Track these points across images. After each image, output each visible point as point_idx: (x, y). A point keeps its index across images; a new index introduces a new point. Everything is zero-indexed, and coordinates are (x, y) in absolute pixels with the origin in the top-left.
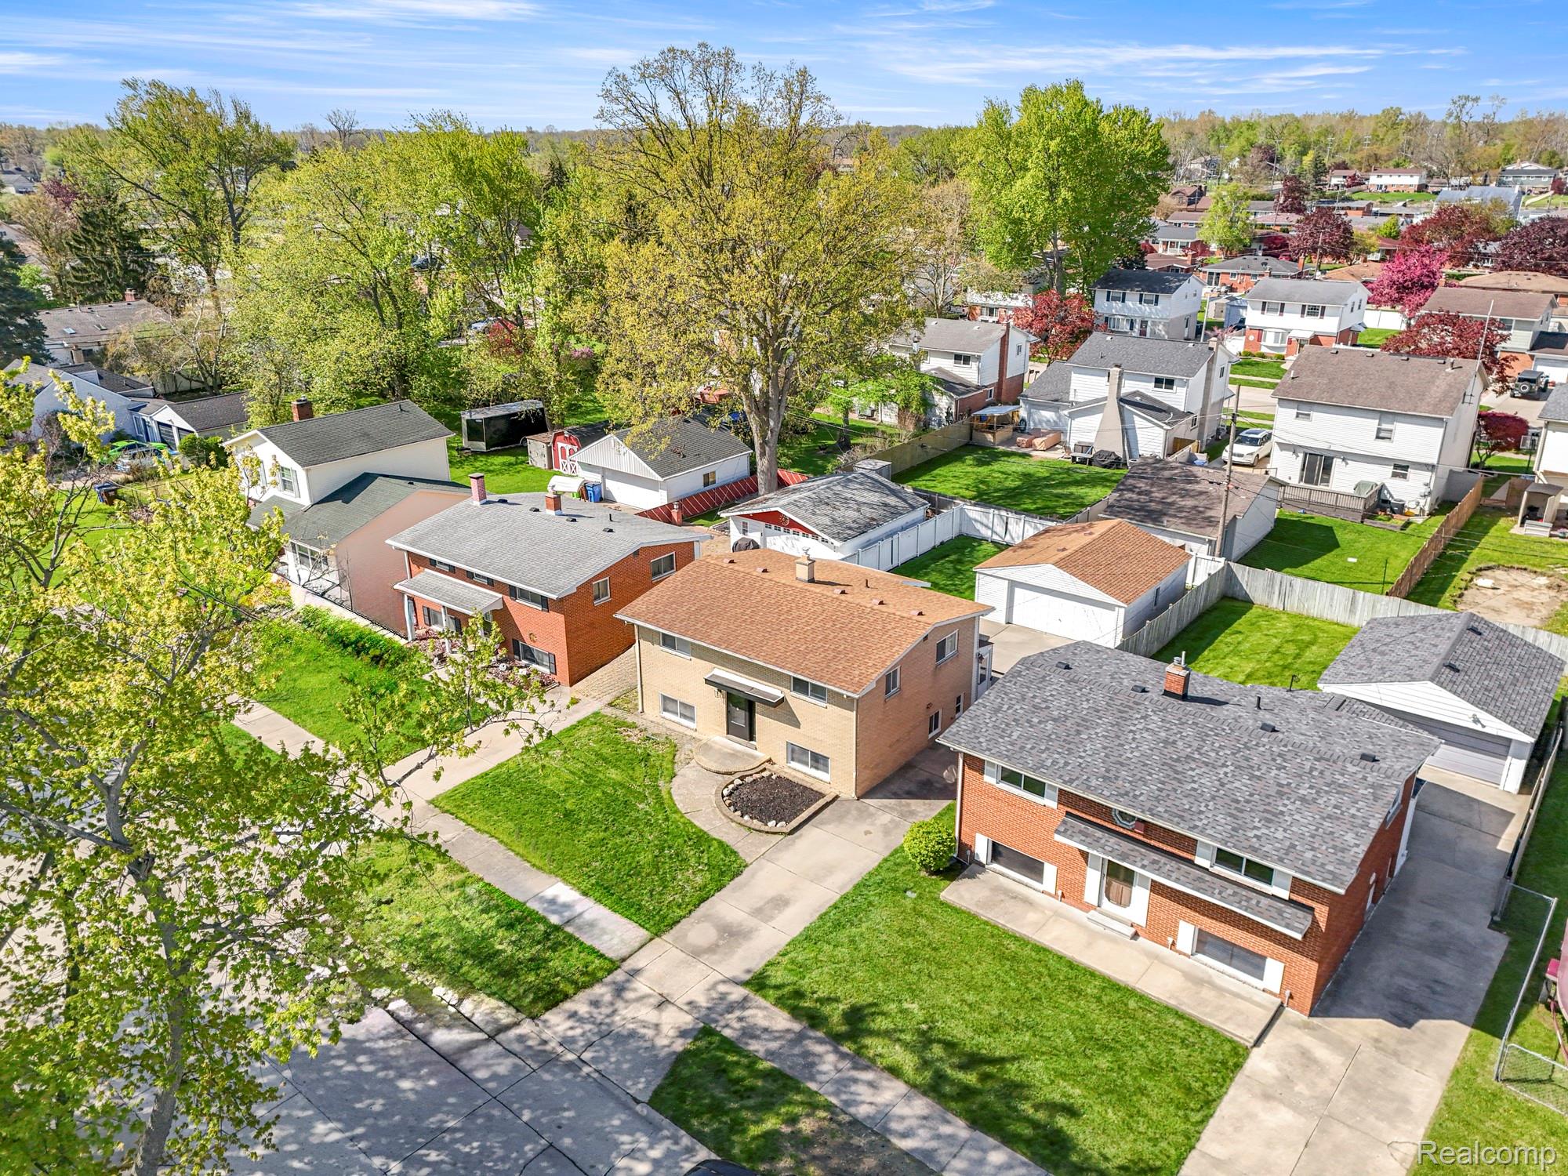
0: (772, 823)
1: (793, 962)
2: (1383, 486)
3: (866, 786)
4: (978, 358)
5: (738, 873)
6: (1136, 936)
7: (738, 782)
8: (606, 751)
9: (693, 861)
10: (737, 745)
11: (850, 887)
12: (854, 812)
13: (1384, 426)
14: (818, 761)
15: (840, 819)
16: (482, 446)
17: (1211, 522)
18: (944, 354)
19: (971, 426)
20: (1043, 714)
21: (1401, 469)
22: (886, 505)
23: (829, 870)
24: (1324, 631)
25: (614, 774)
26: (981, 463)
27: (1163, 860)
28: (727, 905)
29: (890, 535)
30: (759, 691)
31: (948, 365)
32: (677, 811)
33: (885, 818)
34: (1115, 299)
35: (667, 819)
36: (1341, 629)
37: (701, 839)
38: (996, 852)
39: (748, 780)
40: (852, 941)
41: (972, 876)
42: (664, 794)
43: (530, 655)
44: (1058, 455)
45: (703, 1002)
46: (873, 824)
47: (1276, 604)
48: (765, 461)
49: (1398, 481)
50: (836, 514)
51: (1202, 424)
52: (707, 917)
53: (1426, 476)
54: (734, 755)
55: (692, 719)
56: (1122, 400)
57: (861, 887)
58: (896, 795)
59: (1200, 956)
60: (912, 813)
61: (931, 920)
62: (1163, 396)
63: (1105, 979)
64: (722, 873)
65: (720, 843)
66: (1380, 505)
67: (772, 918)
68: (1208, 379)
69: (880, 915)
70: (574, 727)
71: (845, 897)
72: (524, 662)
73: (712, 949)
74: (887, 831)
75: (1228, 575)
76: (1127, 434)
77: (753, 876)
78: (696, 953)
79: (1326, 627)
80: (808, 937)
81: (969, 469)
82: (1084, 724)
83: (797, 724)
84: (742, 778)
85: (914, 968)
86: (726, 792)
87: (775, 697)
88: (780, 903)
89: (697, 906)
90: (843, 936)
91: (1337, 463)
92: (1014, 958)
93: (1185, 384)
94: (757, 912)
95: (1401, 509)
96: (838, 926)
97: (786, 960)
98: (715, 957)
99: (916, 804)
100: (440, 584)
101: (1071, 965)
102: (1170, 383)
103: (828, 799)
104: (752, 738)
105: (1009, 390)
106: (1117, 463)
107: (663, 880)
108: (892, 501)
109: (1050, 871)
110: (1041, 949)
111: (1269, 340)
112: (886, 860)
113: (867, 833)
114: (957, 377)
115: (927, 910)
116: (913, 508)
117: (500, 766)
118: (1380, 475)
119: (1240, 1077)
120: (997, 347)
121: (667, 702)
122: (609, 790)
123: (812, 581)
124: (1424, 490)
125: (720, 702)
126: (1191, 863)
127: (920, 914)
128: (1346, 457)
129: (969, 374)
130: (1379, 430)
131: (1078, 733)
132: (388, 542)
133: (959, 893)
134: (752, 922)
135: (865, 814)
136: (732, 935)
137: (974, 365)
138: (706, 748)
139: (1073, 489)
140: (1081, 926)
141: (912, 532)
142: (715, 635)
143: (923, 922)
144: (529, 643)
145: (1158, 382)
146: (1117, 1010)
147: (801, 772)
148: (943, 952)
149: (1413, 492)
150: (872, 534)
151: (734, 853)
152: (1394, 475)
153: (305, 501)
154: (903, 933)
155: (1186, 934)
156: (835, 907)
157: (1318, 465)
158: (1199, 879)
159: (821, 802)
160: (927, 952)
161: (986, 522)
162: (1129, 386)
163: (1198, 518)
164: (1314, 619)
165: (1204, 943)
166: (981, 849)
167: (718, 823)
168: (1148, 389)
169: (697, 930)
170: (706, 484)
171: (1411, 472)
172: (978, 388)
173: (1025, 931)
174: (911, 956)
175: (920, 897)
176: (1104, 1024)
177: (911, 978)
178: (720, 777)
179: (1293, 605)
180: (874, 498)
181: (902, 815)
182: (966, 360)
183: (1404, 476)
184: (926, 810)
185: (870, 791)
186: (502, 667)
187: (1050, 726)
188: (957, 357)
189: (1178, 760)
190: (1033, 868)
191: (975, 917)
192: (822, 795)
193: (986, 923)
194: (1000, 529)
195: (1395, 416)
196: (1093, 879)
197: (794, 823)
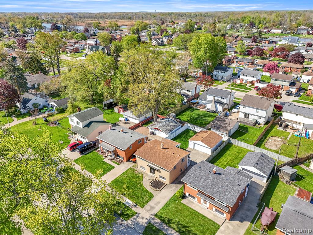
0: (157, 189)
2: (257, 120)
5: (153, 198)
6: (207, 209)
7: (152, 181)
8: (132, 175)
9: (146, 196)
10: (152, 174)
11: (169, 200)
12: (169, 187)
14: (164, 178)
15: (167, 188)
16: (106, 108)
18: (186, 90)
19: (190, 104)
21: (260, 117)
22: (175, 125)
23: (166, 197)
25: (134, 180)
27: (211, 199)
28: (151, 203)
29: (175, 131)
30: (155, 168)
31: (186, 92)
32: (144, 187)
33: (174, 188)
34: (217, 72)
35: (142, 188)
37: (147, 192)
38: (189, 195)
39: (154, 181)
40: (169, 209)
41: (186, 199)
42: (142, 183)
43: (119, 157)
44: (204, 110)
45: (148, 219)
46: (172, 189)
47: (236, 145)
49: (259, 119)
50: (167, 128)
51: (229, 105)
52: (148, 205)
53: (264, 119)
54: (152, 176)
55: (145, 170)
56: (215, 102)
57: (170, 200)
58: (175, 184)
59: (216, 212)
60: (178, 187)
61: (180, 206)
62: (222, 100)
63: (203, 215)
64: (151, 198)
65: (150, 192)
66: (256, 123)
67: (158, 205)
68: (230, 97)
69: (173, 205)
70: (127, 170)
71: (168, 202)
73: (150, 210)
74: (174, 190)
75: (229, 140)
76: (216, 107)
77: (155, 198)
78: (147, 211)
80: (163, 208)
83: (161, 173)
86: (151, 183)
87: (158, 169)
88: (159, 203)
89: (147, 203)
90: (167, 208)
91: (250, 115)
92: (191, 212)
93: (226, 99)
94: (156, 204)
95: (260, 124)
96: (167, 207)
97: (160, 212)
98: (150, 212)
99: (178, 185)
101: (198, 213)
102: (223, 98)
103: (165, 184)
104: (154, 173)
105: (197, 96)
106: (214, 112)
107: (142, 199)
109: (196, 199)
110: (195, 211)
111: (244, 81)
112: (174, 195)
113: (171, 191)
115: (179, 204)
116: (179, 126)
117: (117, 178)
118: (257, 118)
119: (219, 230)
120: (194, 89)
121: (141, 167)
122: (133, 183)
123: (163, 148)
125: (150, 168)
126: (214, 200)
130: (256, 111)
132: (97, 137)
133: (184, 201)
134: (155, 206)
135: (171, 187)
136: (152, 208)
137: (190, 92)
138: (147, 175)
140: (200, 207)
141: (179, 130)
142: (149, 159)
143: (179, 206)
144: (119, 155)
145: (221, 98)
146: (204, 220)
147: (161, 180)
148: (181, 211)
149: (262, 121)
151: (152, 194)
153: (81, 127)
154: (176, 208)
155: (214, 209)
156: (166, 203)
157: (247, 115)
158: (215, 203)
159: (165, 185)
160: (179, 211)
161: (191, 127)
165: (216, 210)
166: (187, 195)
167: (149, 189)
169: (147, 207)
170: (145, 118)
172: (191, 96)
173: (192, 208)
174: (177, 212)
175: (178, 202)
176: (202, 222)
177: (177, 215)
178: (149, 180)
181: (176, 187)
184: (180, 186)
185: (171, 183)
190: (194, 198)
193: (187, 206)
194: (193, 128)
195: (259, 109)
196: (202, 201)
197: (161, 189)
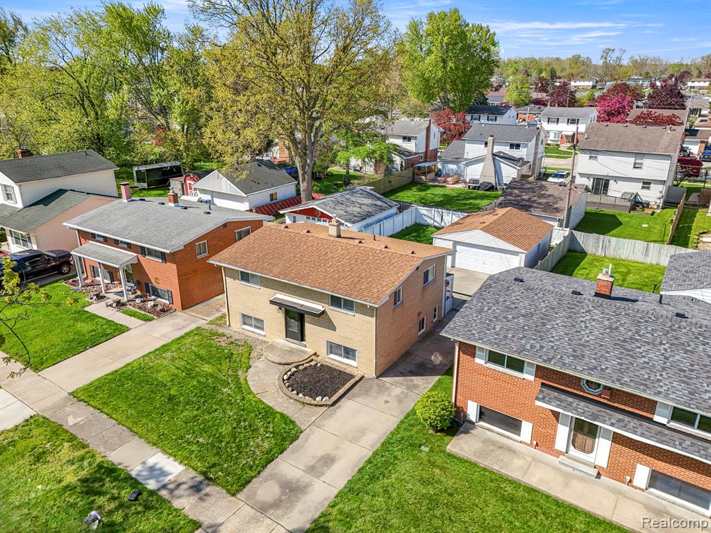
0: (319, 399)
1: (341, 512)
2: (637, 194)
3: (381, 369)
4: (416, 138)
5: (296, 438)
6: (599, 475)
7: (295, 369)
8: (203, 352)
9: (262, 431)
10: (293, 345)
11: (379, 444)
12: (376, 388)
13: (637, 161)
14: (349, 353)
15: (367, 392)
16: (145, 185)
17: (557, 210)
18: (397, 137)
19: (414, 172)
20: (514, 312)
21: (647, 184)
22: (376, 205)
23: (363, 432)
24: (632, 267)
25: (207, 368)
26: (420, 190)
27: (627, 419)
28: (289, 466)
29: (379, 221)
30: (307, 307)
31: (399, 142)
32: (251, 393)
33: (397, 391)
34: (475, 119)
35: (243, 399)
36: (641, 265)
37: (268, 413)
38: (482, 414)
39: (301, 368)
40: (386, 491)
41: (467, 432)
42: (242, 380)
43: (156, 292)
44: (460, 186)
46: (389, 395)
47: (600, 253)
48: (305, 184)
49: (645, 191)
50: (348, 209)
51: (534, 169)
52: (272, 476)
53: (661, 188)
54: (291, 351)
55: (262, 329)
56: (493, 155)
57: (387, 444)
58: (402, 374)
59: (652, 490)
60: (415, 386)
61: (442, 469)
62: (515, 153)
63: (587, 514)
64: (284, 439)
65: (282, 415)
66: (637, 204)
67: (323, 474)
68: (537, 145)
69: (405, 467)
70: (182, 337)
71: (376, 453)
72: (153, 297)
73: (276, 504)
74: (400, 401)
75: (572, 239)
76: (498, 173)
77: (306, 440)
78: (264, 509)
79: (633, 264)
80: (352, 490)
81: (415, 193)
82: (545, 319)
83: (333, 328)
84: (296, 367)
85: (438, 512)
86: (285, 377)
87: (319, 310)
88: (328, 460)
89: (264, 467)
90: (377, 486)
91: (612, 182)
92: (512, 499)
93: (526, 146)
94: (311, 469)
95: (647, 205)
96: (373, 478)
97: (335, 511)
98: (279, 512)
99: (417, 380)
100: (97, 249)
101: (558, 503)
102: (518, 146)
103: (357, 379)
104: (302, 339)
105: (431, 155)
106: (492, 188)
107: (239, 447)
108: (379, 203)
109: (527, 427)
110: (531, 490)
111: (552, 137)
112: (402, 422)
113: (386, 402)
114: (404, 149)
115: (439, 462)
116: (391, 207)
117: (127, 365)
118: (636, 188)
120: (424, 132)
121: (246, 319)
122: (203, 380)
123: (339, 236)
124: (659, 195)
125: (281, 316)
126: (650, 420)
127: (433, 465)
128: (616, 179)
129: (410, 146)
130: (635, 164)
131: (544, 324)
132: (64, 224)
133: (460, 445)
134: (307, 478)
135: (382, 389)
136: (292, 490)
137: (413, 142)
138: (272, 347)
139: (472, 201)
140: (555, 468)
141: (391, 220)
142: (276, 270)
143: (437, 471)
144: (155, 284)
145: (512, 146)
147: (337, 361)
148: (457, 497)
149: (653, 196)
150: (369, 220)
151: (293, 422)
152: (643, 188)
153: (20, 205)
154: (425, 482)
155: (642, 474)
156: (369, 462)
157: (601, 185)
158: (657, 432)
159: (352, 381)
160: (444, 499)
161: (430, 215)
162: (497, 149)
163: (551, 208)
164: (624, 261)
165: (656, 479)
166: (472, 411)
167: (280, 400)
168: (506, 150)
169: (264, 488)
170: (272, 200)
171: (652, 186)
172: (416, 154)
173: (516, 475)
174: (433, 502)
175: (431, 450)
177: (437, 522)
178: (281, 367)
179: (611, 253)
180: (369, 201)
181: (408, 388)
182: (409, 139)
183: (648, 188)
184: (425, 384)
185: (384, 372)
186: (138, 301)
187: (521, 320)
188: (404, 138)
189: (625, 341)
190: (513, 425)
191: (475, 465)
192: (352, 377)
193: (485, 469)
194: (438, 219)
195: (643, 155)
196: (563, 433)
197: (335, 398)
